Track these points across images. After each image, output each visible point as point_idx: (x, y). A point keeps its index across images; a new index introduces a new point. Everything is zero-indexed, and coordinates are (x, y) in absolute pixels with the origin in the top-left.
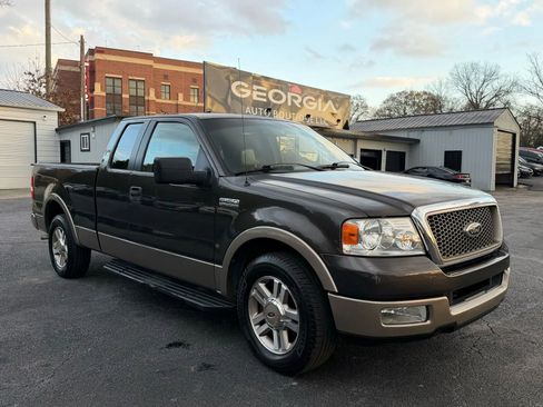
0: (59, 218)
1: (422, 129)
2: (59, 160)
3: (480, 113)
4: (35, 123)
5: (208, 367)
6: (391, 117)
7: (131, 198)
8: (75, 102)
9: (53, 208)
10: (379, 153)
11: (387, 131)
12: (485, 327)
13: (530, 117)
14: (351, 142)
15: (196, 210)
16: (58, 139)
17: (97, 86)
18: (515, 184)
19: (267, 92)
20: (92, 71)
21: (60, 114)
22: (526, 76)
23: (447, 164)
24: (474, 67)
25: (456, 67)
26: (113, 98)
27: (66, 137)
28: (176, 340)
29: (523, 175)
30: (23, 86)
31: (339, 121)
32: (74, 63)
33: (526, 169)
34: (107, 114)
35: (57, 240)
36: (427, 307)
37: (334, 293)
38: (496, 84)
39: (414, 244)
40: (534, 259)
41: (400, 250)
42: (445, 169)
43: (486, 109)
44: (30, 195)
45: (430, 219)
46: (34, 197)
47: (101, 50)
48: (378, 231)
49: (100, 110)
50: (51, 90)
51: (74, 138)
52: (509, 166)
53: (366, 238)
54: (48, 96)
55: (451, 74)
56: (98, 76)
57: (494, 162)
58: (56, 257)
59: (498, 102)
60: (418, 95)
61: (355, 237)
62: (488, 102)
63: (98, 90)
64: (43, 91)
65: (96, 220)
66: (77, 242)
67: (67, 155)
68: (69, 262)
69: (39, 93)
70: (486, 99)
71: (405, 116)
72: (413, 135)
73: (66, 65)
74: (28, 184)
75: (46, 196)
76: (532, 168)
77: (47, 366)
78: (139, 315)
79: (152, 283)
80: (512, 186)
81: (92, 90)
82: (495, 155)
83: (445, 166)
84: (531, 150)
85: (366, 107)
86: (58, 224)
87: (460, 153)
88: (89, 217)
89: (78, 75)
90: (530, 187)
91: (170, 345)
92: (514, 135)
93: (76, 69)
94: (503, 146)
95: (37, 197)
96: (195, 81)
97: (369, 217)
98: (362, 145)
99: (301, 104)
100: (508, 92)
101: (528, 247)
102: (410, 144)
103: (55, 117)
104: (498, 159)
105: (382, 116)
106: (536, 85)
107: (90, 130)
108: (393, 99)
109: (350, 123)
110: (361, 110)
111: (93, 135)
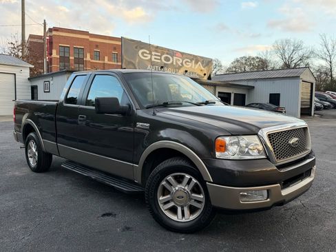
0: (32, 134)
1: (256, 80)
2: (30, 98)
3: (291, 71)
4: (15, 74)
5: (128, 229)
6: (236, 72)
7: (79, 122)
8: (40, 62)
9: (28, 129)
10: (229, 94)
11: (234, 81)
12: (299, 203)
13: (321, 73)
14: (212, 87)
15: (116, 129)
16: (30, 84)
17: (54, 52)
18: (312, 114)
19: (161, 56)
20: (51, 42)
21: (31, 69)
22: (319, 48)
23: (271, 101)
24: (287, 42)
25: (276, 42)
26: (64, 59)
27: (34, 84)
28: (107, 212)
29: (317, 109)
30: (8, 51)
31: (205, 74)
32: (40, 37)
33: (319, 105)
34: (60, 69)
35: (30, 148)
36: (268, 191)
37: (211, 182)
38: (301, 53)
39: (259, 151)
40: (326, 161)
41: (251, 155)
42: (270, 105)
43: (295, 68)
44: (13, 120)
45: (270, 136)
46: (16, 121)
47: (56, 29)
48: (238, 143)
49: (56, 67)
50: (25, 54)
51: (40, 84)
52: (309, 103)
53: (230, 148)
54: (23, 58)
55: (273, 46)
56: (54, 45)
57: (300, 101)
58: (30, 159)
59: (302, 64)
60: (253, 59)
61: (223, 147)
62: (295, 64)
63: (55, 54)
64: (20, 54)
65: (56, 136)
66: (44, 149)
67: (35, 95)
68: (39, 162)
69: (17, 56)
70: (294, 62)
71: (245, 72)
72: (250, 84)
73: (34, 38)
74: (12, 113)
75: (23, 121)
76: (323, 104)
77: (26, 228)
78: (83, 196)
79: (93, 176)
80: (311, 115)
81: (51, 54)
82: (300, 96)
83: (270, 102)
84: (322, 93)
85: (221, 66)
86: (31, 138)
87: (279, 94)
88: (52, 134)
89: (42, 45)
90: (321, 116)
91: (104, 215)
92: (312, 84)
93: (41, 41)
94: (305, 91)
95: (18, 121)
96: (115, 49)
97: (232, 135)
98: (219, 89)
99: (182, 64)
100: (308, 58)
101: (322, 153)
102: (249, 89)
103: (28, 71)
104: (302, 98)
105: (231, 72)
106: (325, 54)
107: (50, 79)
108: (238, 61)
109: (212, 76)
110: (218, 68)
111: (51, 82)
